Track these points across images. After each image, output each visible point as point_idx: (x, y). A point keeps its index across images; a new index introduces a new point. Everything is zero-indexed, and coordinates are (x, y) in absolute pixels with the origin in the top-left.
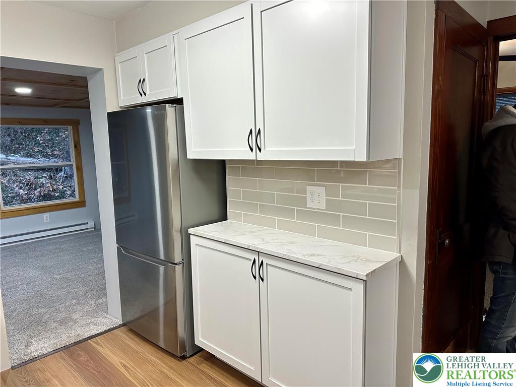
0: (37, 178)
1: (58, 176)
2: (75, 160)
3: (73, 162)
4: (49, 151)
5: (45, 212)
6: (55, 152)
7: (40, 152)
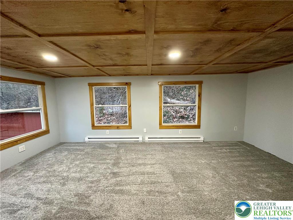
0: (180, 109)
1: (187, 108)
2: (197, 103)
3: (197, 104)
4: (185, 98)
5: (180, 128)
6: (187, 99)
7: (182, 98)
